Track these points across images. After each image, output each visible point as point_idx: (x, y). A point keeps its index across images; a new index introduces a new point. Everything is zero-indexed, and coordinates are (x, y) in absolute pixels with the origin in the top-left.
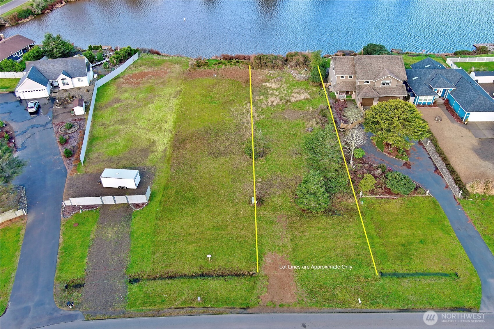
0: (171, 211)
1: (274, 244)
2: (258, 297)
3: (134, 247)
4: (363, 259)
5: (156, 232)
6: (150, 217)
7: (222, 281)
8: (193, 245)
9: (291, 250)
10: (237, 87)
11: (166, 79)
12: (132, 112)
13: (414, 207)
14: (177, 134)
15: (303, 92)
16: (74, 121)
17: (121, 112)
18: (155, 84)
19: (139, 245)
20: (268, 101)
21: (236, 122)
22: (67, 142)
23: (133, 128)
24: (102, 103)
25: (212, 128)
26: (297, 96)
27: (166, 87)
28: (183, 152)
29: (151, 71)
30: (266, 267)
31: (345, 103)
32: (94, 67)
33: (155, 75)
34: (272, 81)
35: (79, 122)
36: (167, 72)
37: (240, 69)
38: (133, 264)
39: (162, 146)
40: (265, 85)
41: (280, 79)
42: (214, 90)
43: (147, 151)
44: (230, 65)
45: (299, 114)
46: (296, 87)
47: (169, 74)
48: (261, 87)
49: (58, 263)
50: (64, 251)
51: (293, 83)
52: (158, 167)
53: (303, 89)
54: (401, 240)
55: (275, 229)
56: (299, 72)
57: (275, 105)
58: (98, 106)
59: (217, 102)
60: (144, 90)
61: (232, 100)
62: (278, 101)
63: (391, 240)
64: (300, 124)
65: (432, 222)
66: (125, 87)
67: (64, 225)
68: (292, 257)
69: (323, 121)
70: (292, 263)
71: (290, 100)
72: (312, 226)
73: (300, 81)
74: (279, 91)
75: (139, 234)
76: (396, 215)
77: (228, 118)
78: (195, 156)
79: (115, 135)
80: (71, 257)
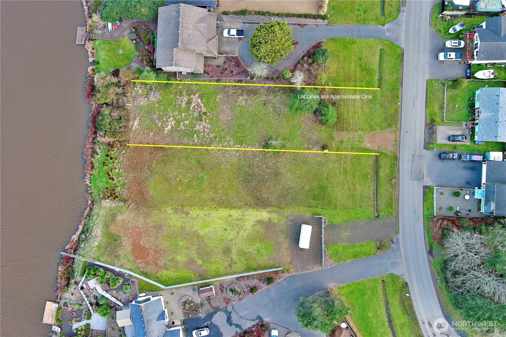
0: (330, 201)
1: (358, 141)
2: (391, 152)
3: (356, 218)
5: (345, 208)
6: (334, 213)
7: (380, 170)
8: (357, 186)
9: (362, 132)
10: (174, 157)
11: (150, 225)
12: (212, 246)
13: (334, 53)
14: (248, 205)
15: (185, 99)
16: (224, 290)
17: (211, 256)
18: (159, 234)
19: (355, 216)
20: (202, 131)
21: (234, 160)
22: (254, 287)
23: (236, 241)
24: (193, 276)
25: (242, 179)
26: (194, 105)
27: (167, 224)
28: (273, 199)
29: (131, 243)
30: (373, 147)
31: (209, 66)
32: (122, 301)
33: (141, 237)
34: (160, 124)
35: (225, 286)
36: (133, 226)
37: (128, 154)
38: (368, 217)
39: (264, 215)
40: (168, 131)
41: (156, 117)
42: (178, 179)
43: (268, 225)
44: (115, 163)
45: (226, 108)
46: (174, 103)
47: (138, 224)
48: (170, 135)
49: (365, 257)
50: (356, 257)
51: (163, 105)
52: (288, 214)
53: (178, 97)
54: (358, 70)
55: (347, 139)
56: (141, 96)
57: (209, 126)
58: (199, 278)
59: (201, 175)
60: (170, 243)
61: (199, 162)
62: (203, 122)
63: (358, 76)
64: (241, 110)
65: (346, 48)
66: (164, 262)
67: (338, 263)
68: (367, 132)
69: (240, 91)
70: (371, 133)
71: (202, 112)
72: (345, 118)
73: (160, 98)
74: (181, 120)
75: (346, 218)
76: (339, 66)
77: (228, 166)
78: (277, 189)
79: (246, 253)
80: (360, 252)
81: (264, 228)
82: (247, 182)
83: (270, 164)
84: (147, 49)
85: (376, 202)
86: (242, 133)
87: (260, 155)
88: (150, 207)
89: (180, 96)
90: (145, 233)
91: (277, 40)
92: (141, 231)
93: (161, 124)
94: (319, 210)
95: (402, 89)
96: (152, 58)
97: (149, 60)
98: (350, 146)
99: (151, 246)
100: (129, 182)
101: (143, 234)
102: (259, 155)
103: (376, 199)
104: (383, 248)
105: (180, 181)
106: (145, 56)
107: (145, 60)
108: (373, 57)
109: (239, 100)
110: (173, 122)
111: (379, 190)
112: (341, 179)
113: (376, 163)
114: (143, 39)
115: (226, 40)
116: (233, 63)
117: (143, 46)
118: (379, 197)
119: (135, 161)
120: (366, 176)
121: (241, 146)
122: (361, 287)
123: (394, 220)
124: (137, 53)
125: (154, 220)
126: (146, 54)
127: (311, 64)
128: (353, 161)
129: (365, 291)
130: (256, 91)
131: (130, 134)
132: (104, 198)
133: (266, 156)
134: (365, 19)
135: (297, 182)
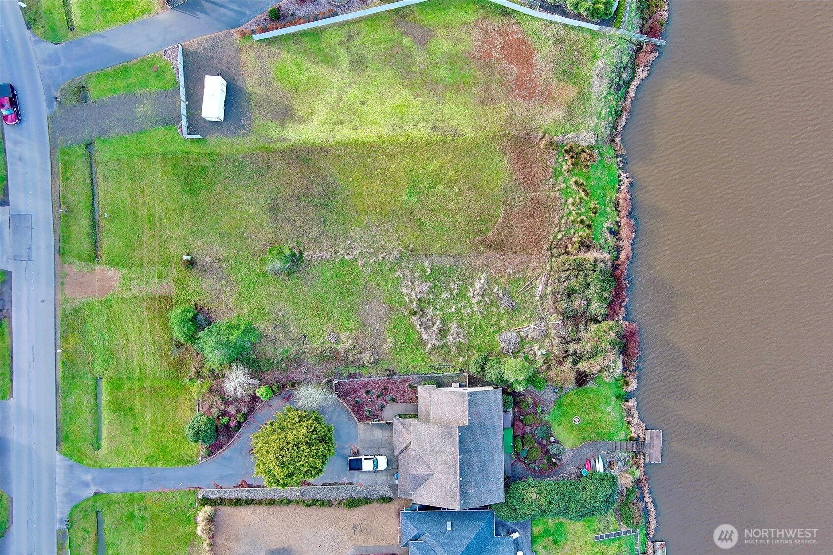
0: (175, 166)
1: (131, 279)
2: (71, 263)
3: (126, 138)
4: (113, 365)
5: (147, 157)
6: (167, 146)
7: (88, 229)
8: (128, 197)
9: (124, 296)
10: (465, 230)
11: (503, 103)
12: (386, 71)
13: (184, 437)
14: (324, 150)
15: (452, 339)
17: (386, 54)
18: (484, 87)
19: (128, 143)
20: (417, 282)
21: (354, 231)
23: (341, 84)
25: (338, 198)
26: (434, 328)
27: (472, 108)
28: (279, 165)
29: (535, 68)
30: (103, 270)
31: (411, 401)
33: (517, 79)
34: (495, 290)
36: (533, 99)
37: (552, 232)
38: (106, 143)
39: (295, 134)
40: (480, 277)
41: (504, 303)
42: (456, 190)
43: (286, 116)
44: (574, 213)
45: (375, 326)
46: (472, 330)
47: (525, 103)
48: (475, 270)
49: (107, 69)
50: (122, 69)
51: (492, 325)
52: (250, 138)
53: (465, 341)
54: (138, 409)
55: (151, 281)
56: (535, 340)
57: (404, 290)
58: (406, 12)
59: (414, 200)
60: (463, 73)
61: (419, 224)
62: (414, 297)
63: (137, 398)
64: (348, 324)
65: (162, 449)
66: (472, 38)
67: (155, 56)
68: (115, 297)
69: (351, 358)
70: (108, 296)
71: (418, 316)
72: (157, 321)
73: (497, 338)
74: (456, 300)
75: (144, 139)
76: (173, 414)
77: (365, 219)
78: (272, 182)
79: (323, 62)
80: (115, 79)
81: (292, 110)
82: (329, 192)
83: (287, 228)
84: (528, 427)
85: (94, 172)
86: (342, 280)
87: (307, 243)
88: (504, 136)
89: (461, 343)
90: (511, 87)
91: (274, 449)
92: (517, 91)
93: (493, 289)
94: (194, 149)
95: (58, 379)
96: (516, 410)
97: (522, 405)
98: (145, 270)
99: (498, 65)
100: (546, 181)
101: (515, 86)
102: (309, 243)
103: (94, 176)
104: (76, 89)
105: (451, 187)
106: (530, 414)
107: (531, 406)
108: (113, 434)
109: (350, 341)
110: (472, 295)
111: (89, 193)
112: (157, 208)
113: (96, 242)
114: (536, 444)
115: (383, 451)
116: (366, 409)
117: (536, 432)
118: (88, 181)
119: (537, 220)
120: (113, 218)
121: (344, 258)
122: (110, 15)
123: (59, 140)
124: (546, 418)
125: (495, 113)
126: (527, 416)
127: (223, 415)
128: (139, 243)
129: (102, 9)
130: (321, 361)
131: (549, 269)
132: (592, 149)
133: (296, 242)
134: (131, 502)
135: (237, 197)
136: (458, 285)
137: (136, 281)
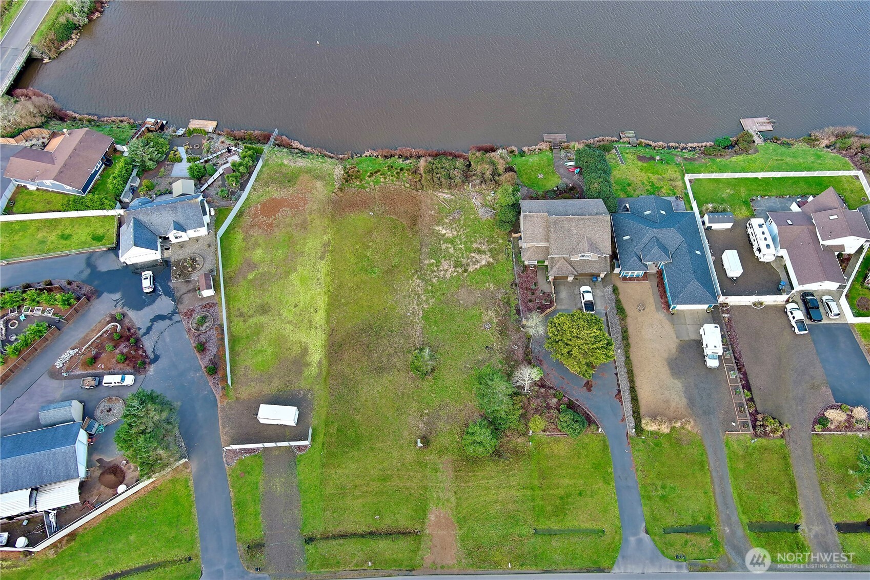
0: (334, 456)
1: (439, 498)
2: (422, 558)
3: (304, 502)
4: (521, 514)
5: (323, 482)
6: (315, 463)
7: (389, 540)
8: (361, 500)
9: (455, 504)
10: (401, 238)
11: (307, 216)
12: (272, 290)
13: (583, 448)
14: (331, 333)
15: (485, 247)
16: (205, 309)
17: (259, 290)
18: (294, 227)
19: (309, 500)
20: (441, 268)
21: (400, 310)
22: (205, 348)
23: (278, 321)
24: (231, 269)
25: (372, 322)
26: (477, 257)
27: (309, 235)
28: (341, 367)
29: (284, 198)
30: (430, 525)
31: (535, 272)
32: (206, 191)
33: (292, 208)
34: (447, 221)
35: (211, 310)
36: (307, 198)
37: (405, 189)
38: (306, 523)
39: (316, 355)
40: (438, 230)
41: (457, 216)
42: (371, 243)
43: (299, 362)
44: (391, 178)
45: (477, 296)
47: (309, 203)
48: (432, 233)
49: (235, 522)
50: (237, 507)
51: (474, 224)
52: (315, 390)
54: (561, 492)
55: (441, 479)
56: (484, 199)
57: (448, 276)
58: (227, 276)
59: (377, 270)
60: (281, 240)
61: (396, 266)
62: (453, 269)
63: (551, 492)
64: (476, 316)
65: (596, 468)
66: (255, 234)
67: (230, 474)
68: (455, 513)
69: (503, 312)
70: (455, 520)
71: (467, 267)
72: (477, 474)
73: (483, 220)
74: (455, 245)
75: (306, 486)
76: (562, 459)
77: (390, 303)
78: (355, 373)
79: (258, 334)
80: (245, 514)
81: (295, 357)
82: (367, 329)
83: (396, 360)
86: (440, 319)
88: (332, 215)
89: (487, 241)
90: (296, 211)
92: (299, 208)
94: (321, 437)
95: (537, 572)
98: (430, 484)
99: (279, 219)
100: (367, 193)
101: (296, 209)
102: (409, 344)
103: (337, 536)
104: (250, 554)
105: (368, 247)
108: (587, 515)
109: (490, 313)
110: (451, 235)
111: (353, 541)
112: (372, 472)
113: (402, 533)
115: (576, 292)
116: (544, 302)
117: (552, 197)
119: (395, 197)
121: (422, 317)
122: (183, 519)
123: (299, 571)
125: (314, 221)
127: (559, 410)
128: (404, 490)
129: (177, 526)
130: (507, 336)
131: (431, 191)
132: (345, 168)
134: (649, 498)
135: (367, 401)
136: (443, 244)
137: (441, 494)
